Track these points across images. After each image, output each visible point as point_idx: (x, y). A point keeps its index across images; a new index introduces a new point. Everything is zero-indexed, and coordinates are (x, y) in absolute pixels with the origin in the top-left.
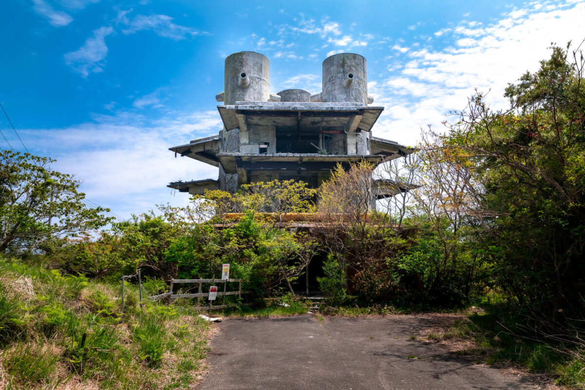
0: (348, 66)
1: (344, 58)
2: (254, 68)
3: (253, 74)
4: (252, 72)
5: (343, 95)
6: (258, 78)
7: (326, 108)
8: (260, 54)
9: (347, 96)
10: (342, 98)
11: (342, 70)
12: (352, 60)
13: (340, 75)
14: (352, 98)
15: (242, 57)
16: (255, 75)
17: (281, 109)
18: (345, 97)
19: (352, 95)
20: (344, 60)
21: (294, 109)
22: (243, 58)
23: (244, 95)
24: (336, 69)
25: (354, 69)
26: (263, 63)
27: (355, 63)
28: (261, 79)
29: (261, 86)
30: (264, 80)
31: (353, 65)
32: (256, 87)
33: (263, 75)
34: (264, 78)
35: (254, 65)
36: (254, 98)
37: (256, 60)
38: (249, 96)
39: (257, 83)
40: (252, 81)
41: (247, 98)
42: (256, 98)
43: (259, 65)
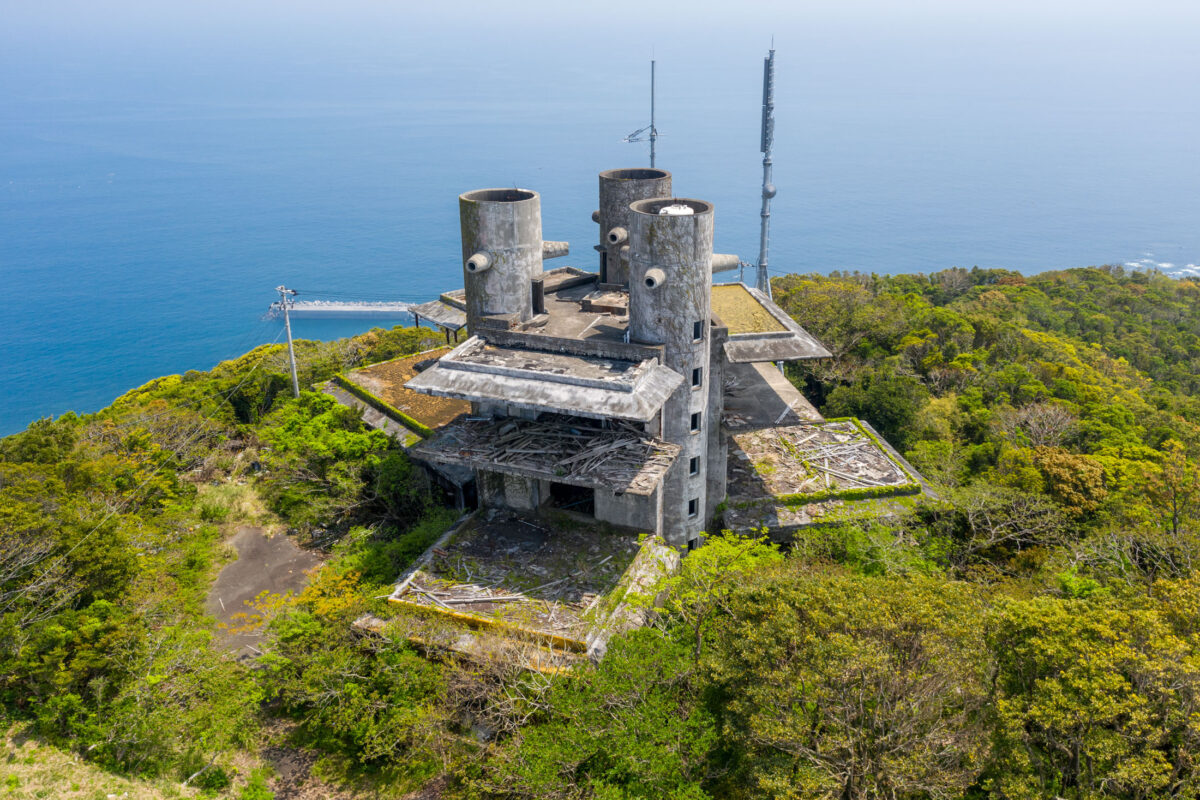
0: (659, 243)
1: (652, 226)
2: (498, 234)
3: (497, 245)
4: (495, 241)
5: (648, 298)
6: (506, 251)
9: (656, 300)
11: (648, 248)
12: (669, 229)
13: (645, 258)
14: (665, 304)
15: (477, 212)
16: (501, 247)
18: (652, 301)
19: (665, 298)
20: (652, 230)
22: (479, 214)
24: (640, 241)
25: (671, 248)
26: (516, 219)
27: (674, 236)
28: (512, 252)
29: (513, 264)
30: (519, 249)
31: (669, 241)
32: (504, 268)
33: (517, 241)
34: (520, 246)
35: (498, 228)
36: (502, 289)
37: (501, 218)
38: (493, 286)
39: (506, 261)
40: (495, 258)
41: (489, 290)
42: (505, 288)
43: (507, 226)
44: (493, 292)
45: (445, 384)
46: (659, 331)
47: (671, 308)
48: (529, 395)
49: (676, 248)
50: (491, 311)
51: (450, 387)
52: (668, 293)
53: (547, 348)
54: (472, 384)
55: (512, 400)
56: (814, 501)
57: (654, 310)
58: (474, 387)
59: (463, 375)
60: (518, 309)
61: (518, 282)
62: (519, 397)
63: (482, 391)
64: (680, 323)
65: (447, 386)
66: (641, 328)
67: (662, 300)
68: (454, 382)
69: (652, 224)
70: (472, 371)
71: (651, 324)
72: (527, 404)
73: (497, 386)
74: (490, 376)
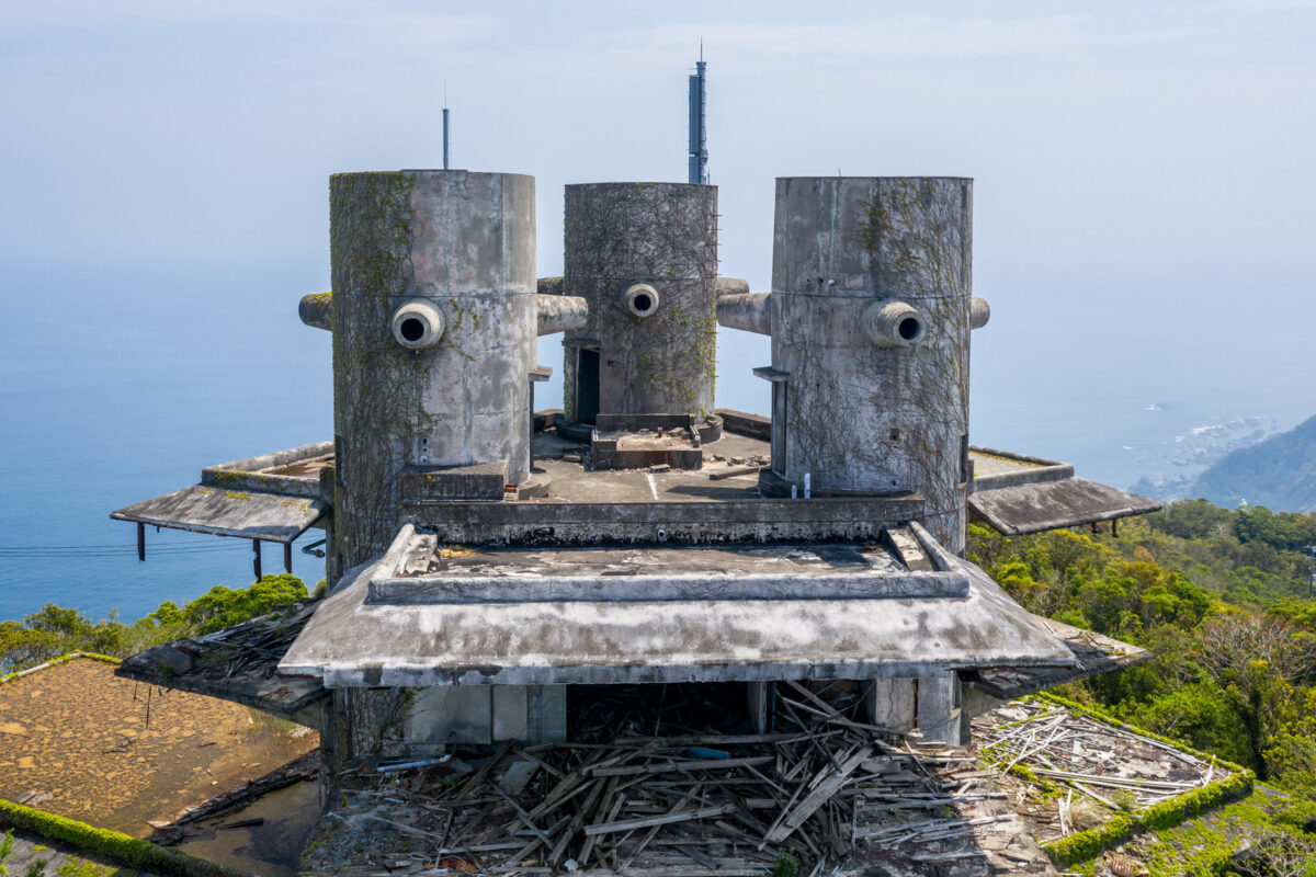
0: (894, 243)
1: (878, 203)
2: (462, 253)
3: (460, 282)
4: (454, 273)
5: (865, 382)
6: (483, 298)
7: (803, 666)
8: (490, 175)
9: (885, 386)
10: (862, 394)
11: (865, 258)
12: (916, 210)
13: (859, 281)
14: (907, 394)
15: (407, 197)
16: (471, 287)
17: (588, 681)
18: (875, 389)
19: (907, 380)
20: (876, 213)
21: (650, 677)
22: (413, 202)
23: (419, 388)
24: (840, 246)
25: (922, 254)
26: (507, 216)
27: (928, 225)
28: (494, 301)
29: (497, 332)
30: (510, 295)
31: (917, 237)
32: (476, 343)
33: (506, 274)
34: (513, 287)
35: (464, 236)
36: (468, 397)
37: (474, 210)
38: (445, 390)
39: (480, 322)
40: (454, 316)
41: (432, 404)
42: (475, 395)
43: (486, 231)
44: (444, 409)
45: (416, 646)
46: (893, 463)
47: (921, 401)
48: (697, 642)
49: (933, 253)
50: (434, 461)
51: (437, 652)
52: (914, 365)
53: (615, 536)
54: (505, 636)
55: (652, 662)
56: (1109, 843)
57: (879, 409)
58: (515, 642)
59: (460, 616)
60: (504, 451)
61: (505, 380)
62: (669, 651)
63: (545, 650)
64: (938, 437)
65: (426, 651)
66: (842, 462)
67: (902, 385)
68: (441, 636)
69: (877, 197)
70: (483, 601)
71: (872, 447)
72: (706, 666)
73: (585, 631)
74: (546, 608)
